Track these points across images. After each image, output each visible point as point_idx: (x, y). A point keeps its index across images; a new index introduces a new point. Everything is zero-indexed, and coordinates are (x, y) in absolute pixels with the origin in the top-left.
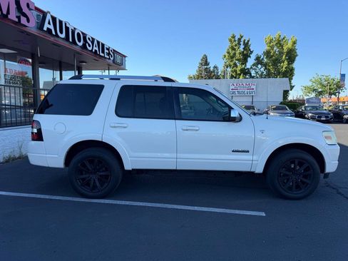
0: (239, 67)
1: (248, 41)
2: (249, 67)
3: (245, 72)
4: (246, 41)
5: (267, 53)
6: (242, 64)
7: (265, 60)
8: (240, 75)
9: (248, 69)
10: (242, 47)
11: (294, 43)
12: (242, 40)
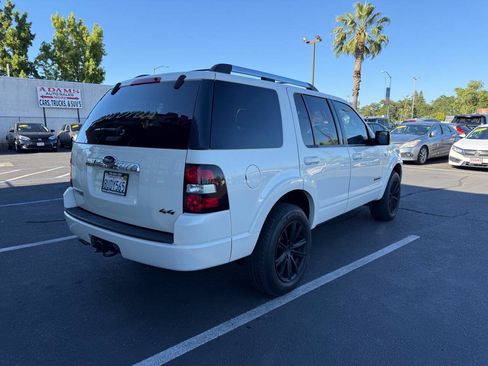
0: (15, 59)
1: (25, 16)
2: (33, 61)
3: (27, 68)
4: (20, 17)
5: (61, 43)
6: (20, 54)
7: (58, 54)
8: (19, 72)
9: (31, 64)
10: (15, 24)
11: (100, 35)
12: (14, 11)
